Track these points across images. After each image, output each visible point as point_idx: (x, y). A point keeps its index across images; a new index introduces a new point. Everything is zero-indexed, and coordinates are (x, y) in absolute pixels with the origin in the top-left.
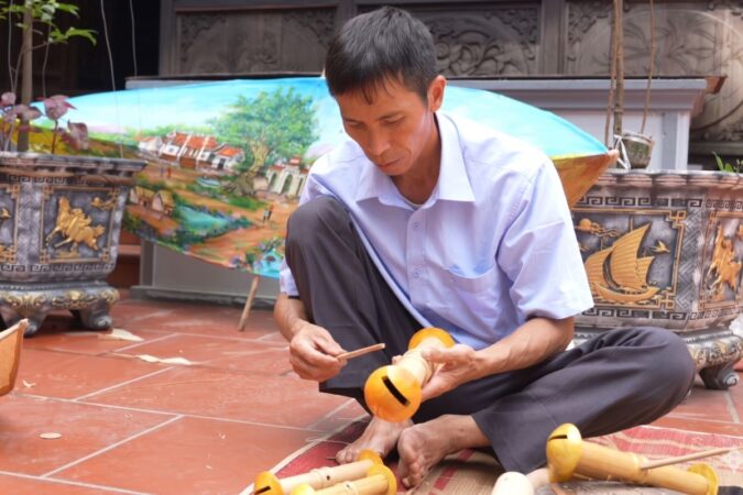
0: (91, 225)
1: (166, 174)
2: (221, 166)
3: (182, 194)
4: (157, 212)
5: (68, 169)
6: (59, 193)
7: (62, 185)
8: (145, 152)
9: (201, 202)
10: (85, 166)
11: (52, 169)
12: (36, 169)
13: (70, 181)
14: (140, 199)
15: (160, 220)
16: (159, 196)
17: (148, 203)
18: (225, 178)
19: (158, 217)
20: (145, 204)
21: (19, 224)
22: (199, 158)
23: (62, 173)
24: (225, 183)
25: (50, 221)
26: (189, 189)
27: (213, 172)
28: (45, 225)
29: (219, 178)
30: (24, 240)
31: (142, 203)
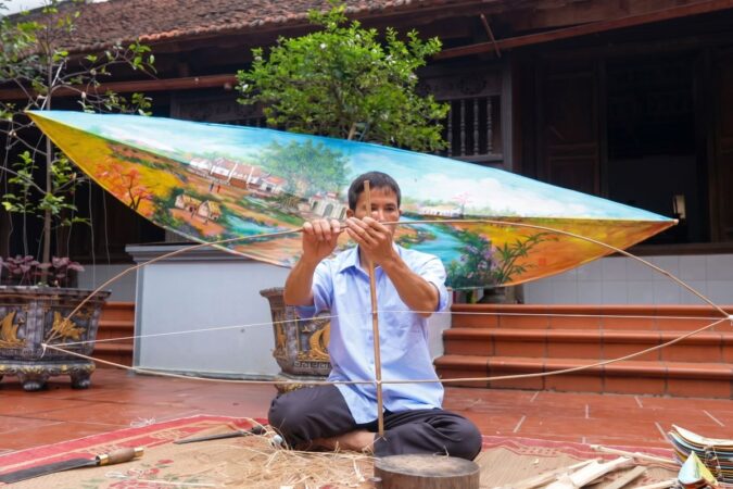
0: (76, 327)
1: (215, 189)
2: (269, 189)
3: (229, 206)
4: (202, 217)
5: (60, 296)
6: (54, 309)
7: (57, 305)
8: (196, 169)
9: (249, 214)
10: (70, 293)
11: (49, 295)
12: (38, 295)
13: (61, 302)
14: (186, 205)
15: (205, 224)
16: (207, 205)
17: (193, 209)
18: (272, 199)
19: (204, 221)
20: (191, 210)
21: (29, 326)
22: (248, 181)
23: (56, 298)
24: (272, 203)
25: (48, 325)
26: (238, 203)
27: (263, 194)
28: (45, 327)
29: (266, 198)
30: (32, 336)
31: (188, 209)
